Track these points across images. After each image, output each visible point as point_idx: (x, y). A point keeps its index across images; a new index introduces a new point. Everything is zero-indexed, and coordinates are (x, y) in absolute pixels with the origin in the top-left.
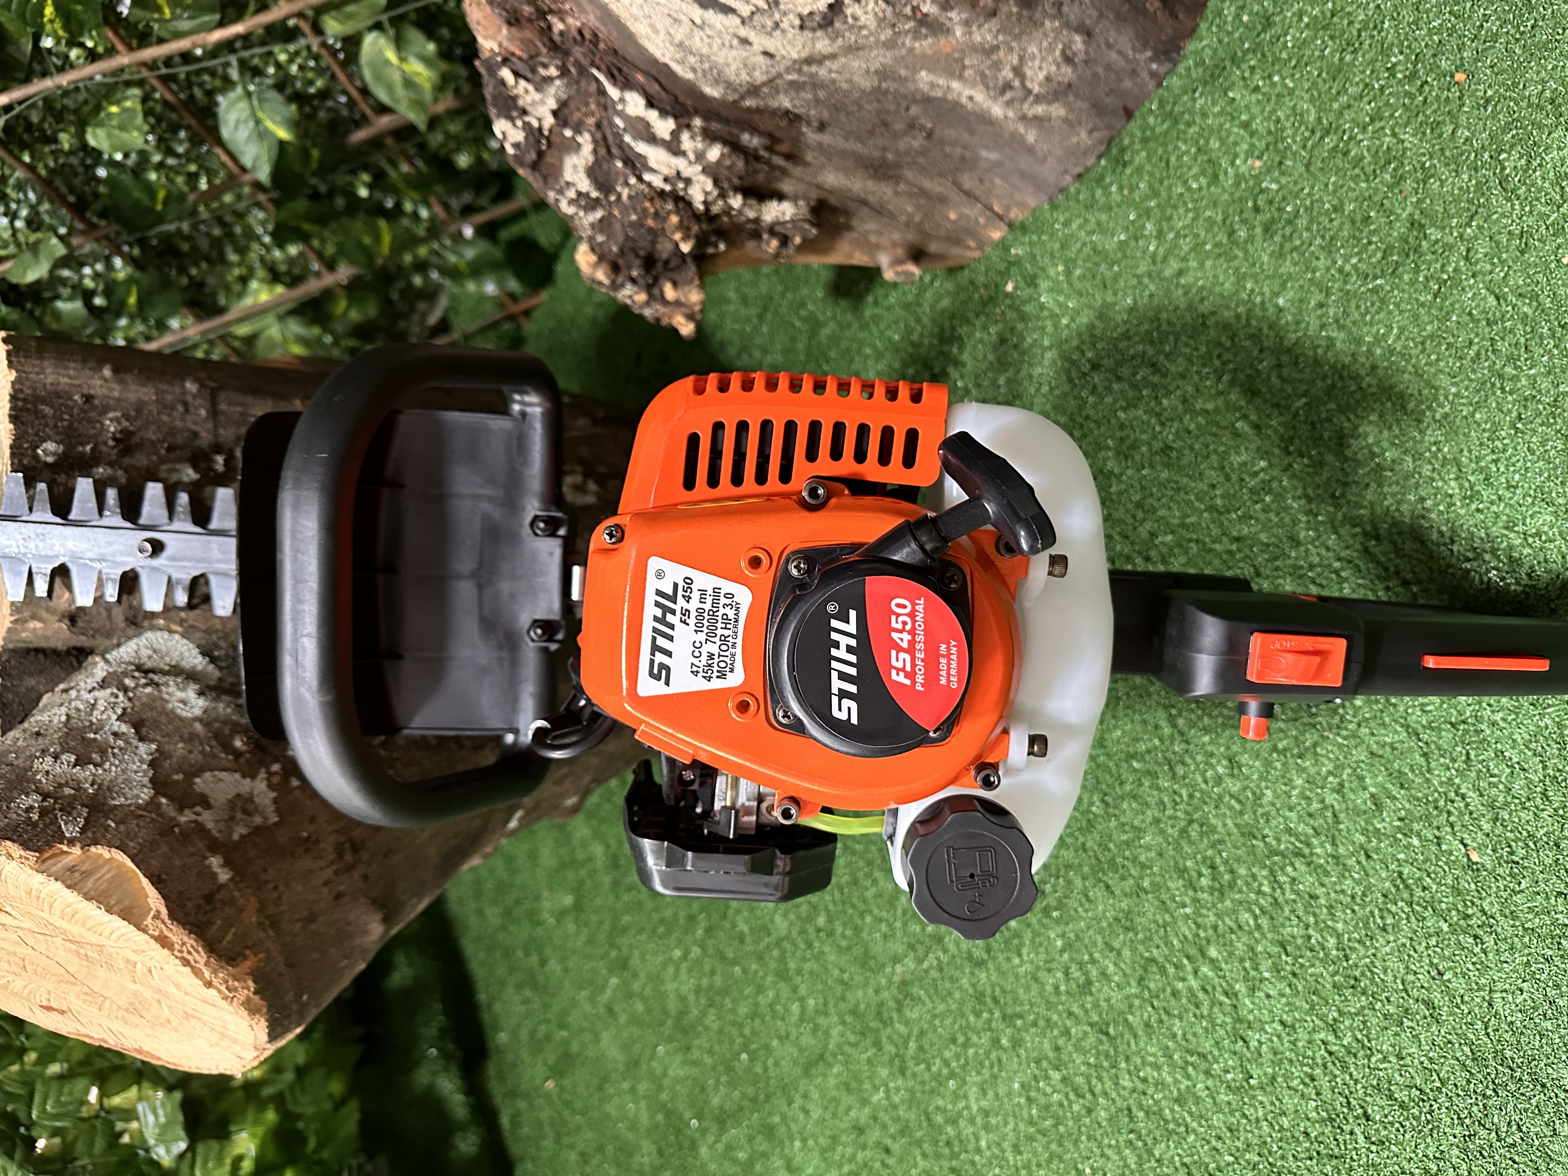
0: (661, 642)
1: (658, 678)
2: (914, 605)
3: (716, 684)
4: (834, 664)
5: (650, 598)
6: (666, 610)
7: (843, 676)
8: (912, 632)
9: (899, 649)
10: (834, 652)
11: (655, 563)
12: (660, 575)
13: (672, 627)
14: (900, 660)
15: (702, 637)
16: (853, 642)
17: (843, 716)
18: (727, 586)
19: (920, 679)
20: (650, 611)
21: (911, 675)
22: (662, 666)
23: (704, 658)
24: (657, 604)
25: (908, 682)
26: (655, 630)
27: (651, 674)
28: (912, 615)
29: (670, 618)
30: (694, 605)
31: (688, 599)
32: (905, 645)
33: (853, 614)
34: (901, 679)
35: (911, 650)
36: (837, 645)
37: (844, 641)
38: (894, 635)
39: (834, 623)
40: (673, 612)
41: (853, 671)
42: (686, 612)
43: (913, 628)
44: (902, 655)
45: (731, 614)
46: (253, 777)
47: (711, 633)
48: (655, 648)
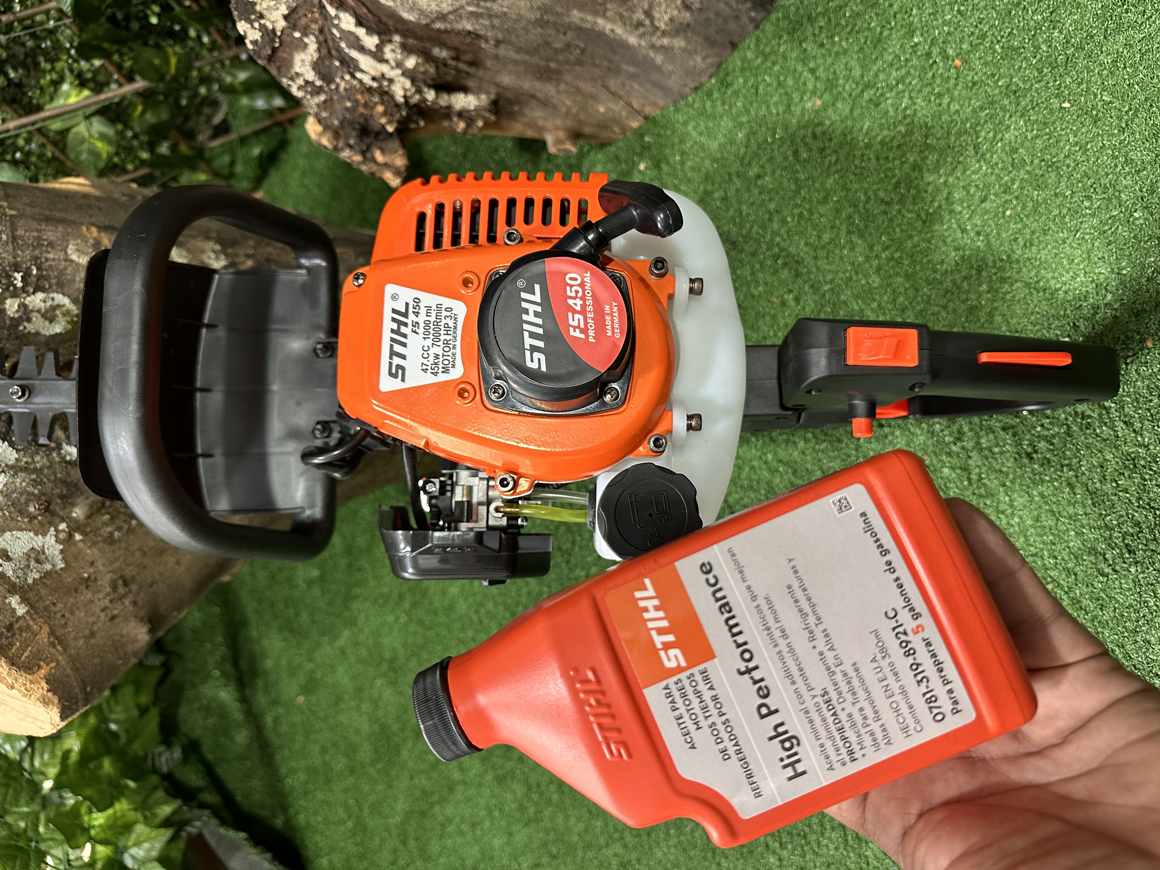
0: (397, 348)
1: (395, 376)
2: (583, 278)
3: (442, 378)
4: (526, 326)
5: (388, 315)
6: (400, 323)
7: (532, 335)
8: (583, 298)
9: (574, 312)
10: (525, 317)
11: (390, 289)
12: (394, 297)
13: (405, 336)
14: (575, 320)
15: (429, 342)
16: (539, 309)
17: (534, 366)
18: (447, 302)
19: (591, 333)
20: (388, 325)
21: (585, 331)
22: (398, 367)
23: (432, 358)
24: (394, 320)
25: (583, 336)
26: (392, 340)
27: (391, 374)
28: (582, 285)
29: (403, 329)
30: (422, 319)
31: (417, 314)
32: (578, 308)
33: (537, 287)
34: (578, 334)
35: (583, 312)
36: (526, 312)
37: (532, 308)
38: (570, 302)
39: (524, 295)
40: (406, 325)
41: (540, 331)
42: (416, 324)
43: (584, 295)
44: (577, 316)
45: (451, 323)
46: (44, 535)
47: (437, 338)
48: (393, 353)
